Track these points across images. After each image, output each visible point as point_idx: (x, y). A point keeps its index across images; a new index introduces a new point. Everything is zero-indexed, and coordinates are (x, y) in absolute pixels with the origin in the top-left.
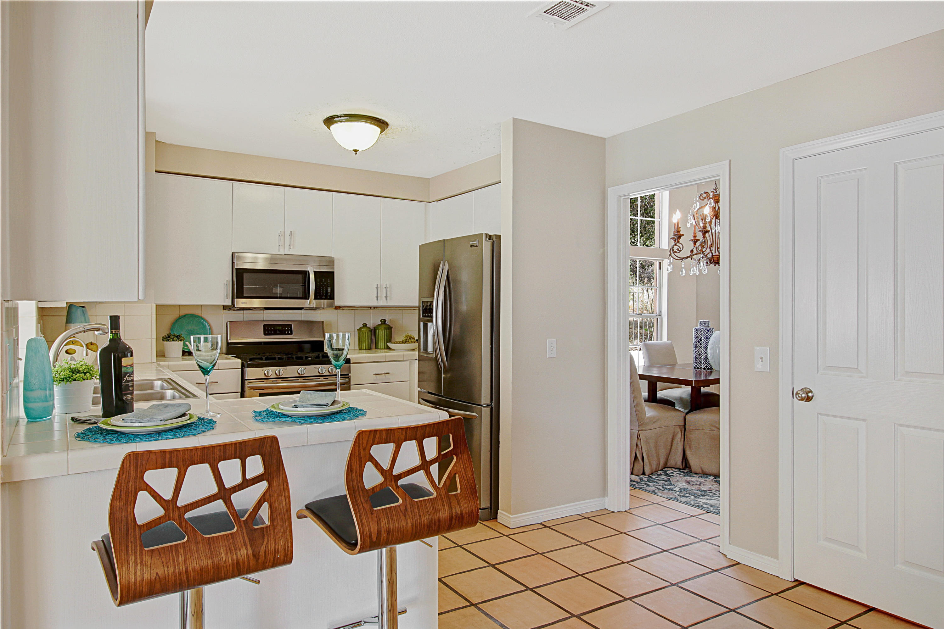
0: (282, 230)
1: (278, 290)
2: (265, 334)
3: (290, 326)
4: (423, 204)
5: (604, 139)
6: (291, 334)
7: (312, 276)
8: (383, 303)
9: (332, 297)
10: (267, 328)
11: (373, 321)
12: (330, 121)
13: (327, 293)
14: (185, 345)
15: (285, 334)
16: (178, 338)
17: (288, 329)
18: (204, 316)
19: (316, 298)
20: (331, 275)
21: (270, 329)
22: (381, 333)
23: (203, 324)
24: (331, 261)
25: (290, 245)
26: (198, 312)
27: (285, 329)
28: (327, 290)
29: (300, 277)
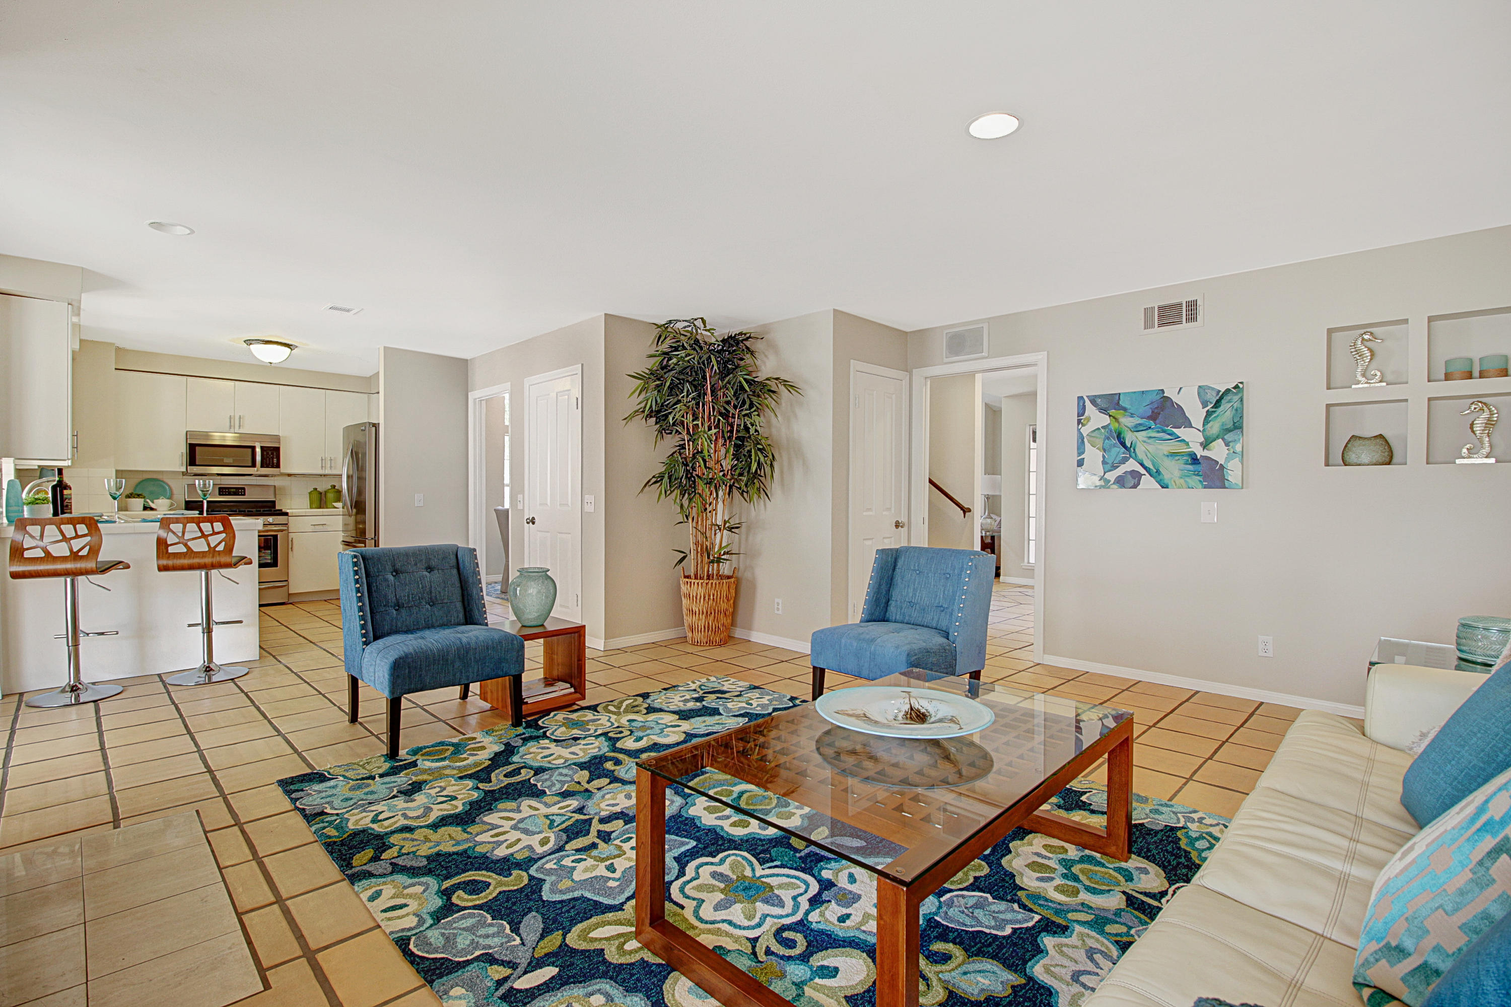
0: (232, 414)
1: (227, 461)
2: (220, 494)
3: (244, 489)
4: (366, 395)
5: (467, 360)
6: (244, 495)
7: (258, 450)
8: (327, 472)
9: (278, 466)
10: (221, 490)
11: (323, 486)
12: (249, 342)
13: (273, 463)
14: (145, 501)
15: (239, 495)
16: (139, 496)
17: (242, 491)
18: (166, 480)
19: (262, 466)
20: (277, 450)
21: (223, 491)
22: (331, 496)
23: (164, 487)
24: (277, 438)
25: (240, 426)
26: (160, 477)
27: (239, 491)
28: (273, 461)
29: (250, 450)
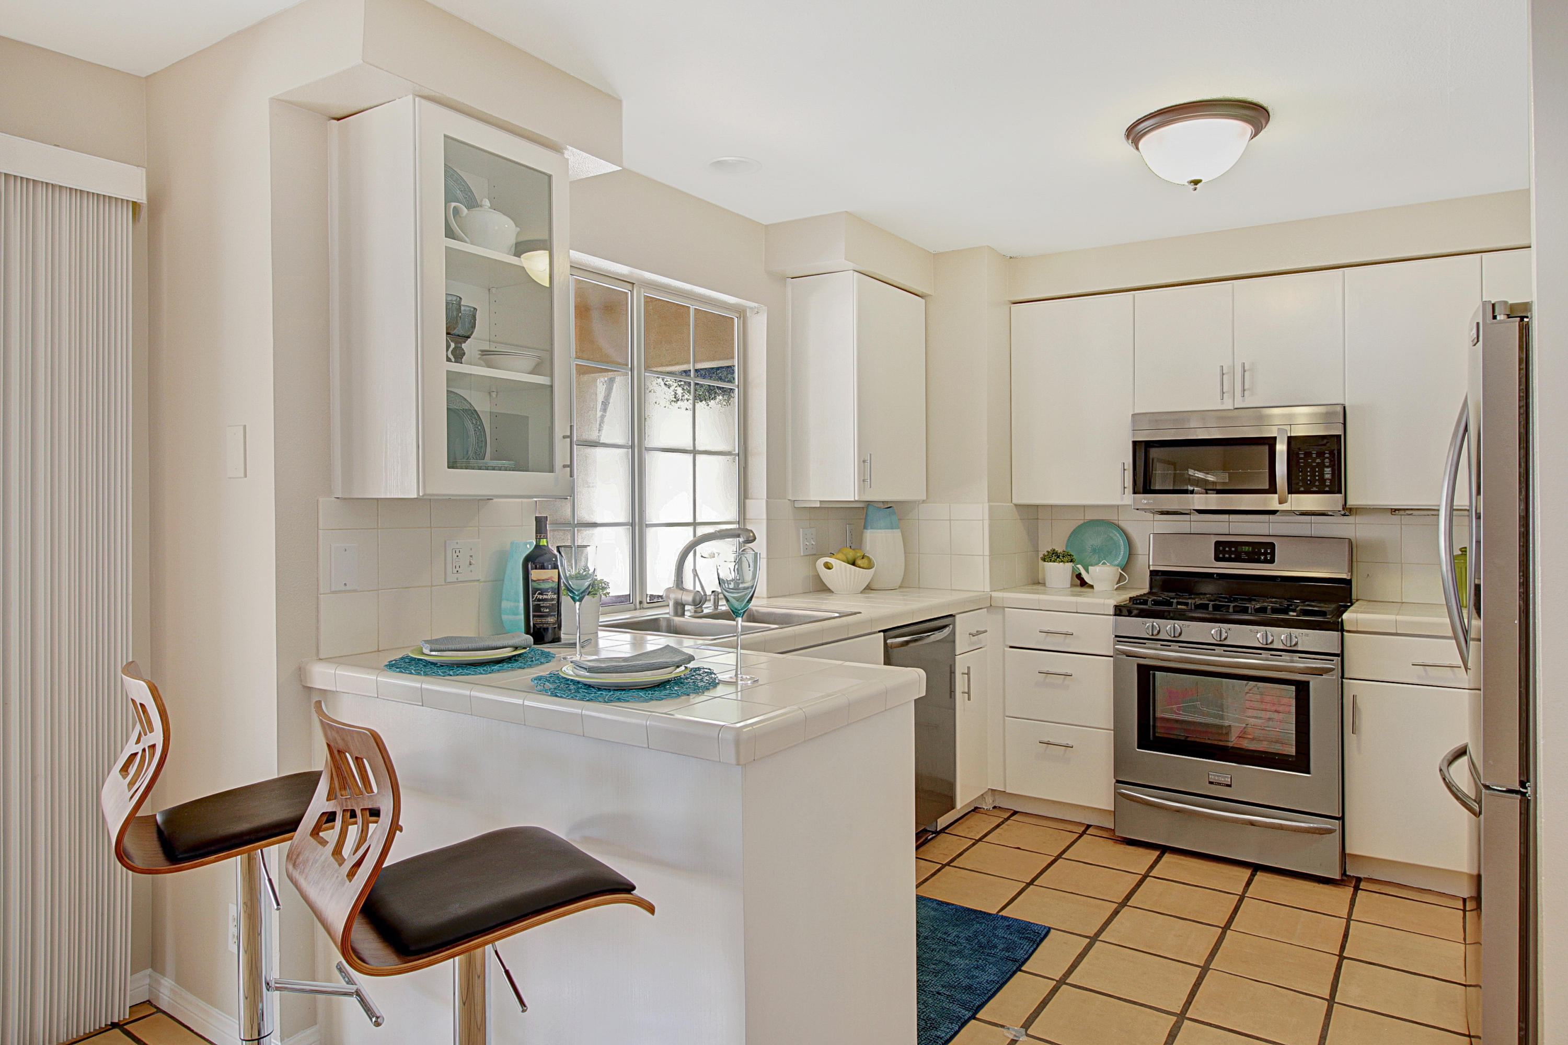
2: (1217, 559)
3: (1272, 545)
6: (1272, 561)
7: (1281, 447)
9: (1340, 486)
10: (1221, 548)
13: (1322, 480)
15: (1258, 561)
16: (1065, 558)
17: (1266, 551)
18: (1122, 524)
19: (1292, 490)
20: (1333, 442)
24: (1332, 414)
25: (1245, 391)
28: (1322, 474)
29: (1251, 449)
